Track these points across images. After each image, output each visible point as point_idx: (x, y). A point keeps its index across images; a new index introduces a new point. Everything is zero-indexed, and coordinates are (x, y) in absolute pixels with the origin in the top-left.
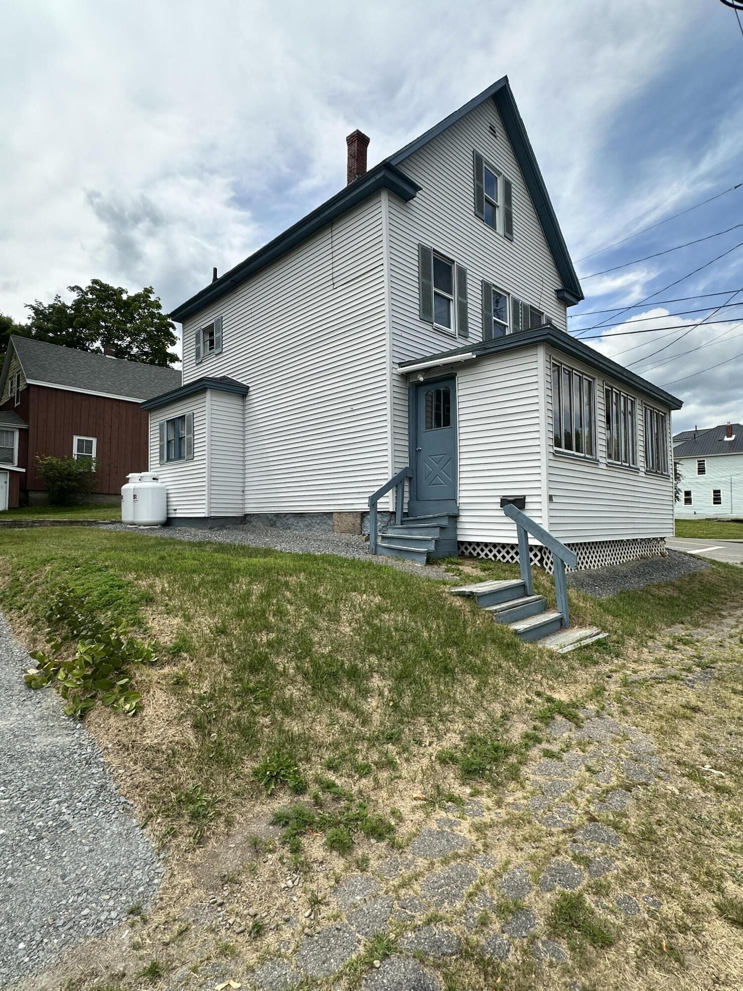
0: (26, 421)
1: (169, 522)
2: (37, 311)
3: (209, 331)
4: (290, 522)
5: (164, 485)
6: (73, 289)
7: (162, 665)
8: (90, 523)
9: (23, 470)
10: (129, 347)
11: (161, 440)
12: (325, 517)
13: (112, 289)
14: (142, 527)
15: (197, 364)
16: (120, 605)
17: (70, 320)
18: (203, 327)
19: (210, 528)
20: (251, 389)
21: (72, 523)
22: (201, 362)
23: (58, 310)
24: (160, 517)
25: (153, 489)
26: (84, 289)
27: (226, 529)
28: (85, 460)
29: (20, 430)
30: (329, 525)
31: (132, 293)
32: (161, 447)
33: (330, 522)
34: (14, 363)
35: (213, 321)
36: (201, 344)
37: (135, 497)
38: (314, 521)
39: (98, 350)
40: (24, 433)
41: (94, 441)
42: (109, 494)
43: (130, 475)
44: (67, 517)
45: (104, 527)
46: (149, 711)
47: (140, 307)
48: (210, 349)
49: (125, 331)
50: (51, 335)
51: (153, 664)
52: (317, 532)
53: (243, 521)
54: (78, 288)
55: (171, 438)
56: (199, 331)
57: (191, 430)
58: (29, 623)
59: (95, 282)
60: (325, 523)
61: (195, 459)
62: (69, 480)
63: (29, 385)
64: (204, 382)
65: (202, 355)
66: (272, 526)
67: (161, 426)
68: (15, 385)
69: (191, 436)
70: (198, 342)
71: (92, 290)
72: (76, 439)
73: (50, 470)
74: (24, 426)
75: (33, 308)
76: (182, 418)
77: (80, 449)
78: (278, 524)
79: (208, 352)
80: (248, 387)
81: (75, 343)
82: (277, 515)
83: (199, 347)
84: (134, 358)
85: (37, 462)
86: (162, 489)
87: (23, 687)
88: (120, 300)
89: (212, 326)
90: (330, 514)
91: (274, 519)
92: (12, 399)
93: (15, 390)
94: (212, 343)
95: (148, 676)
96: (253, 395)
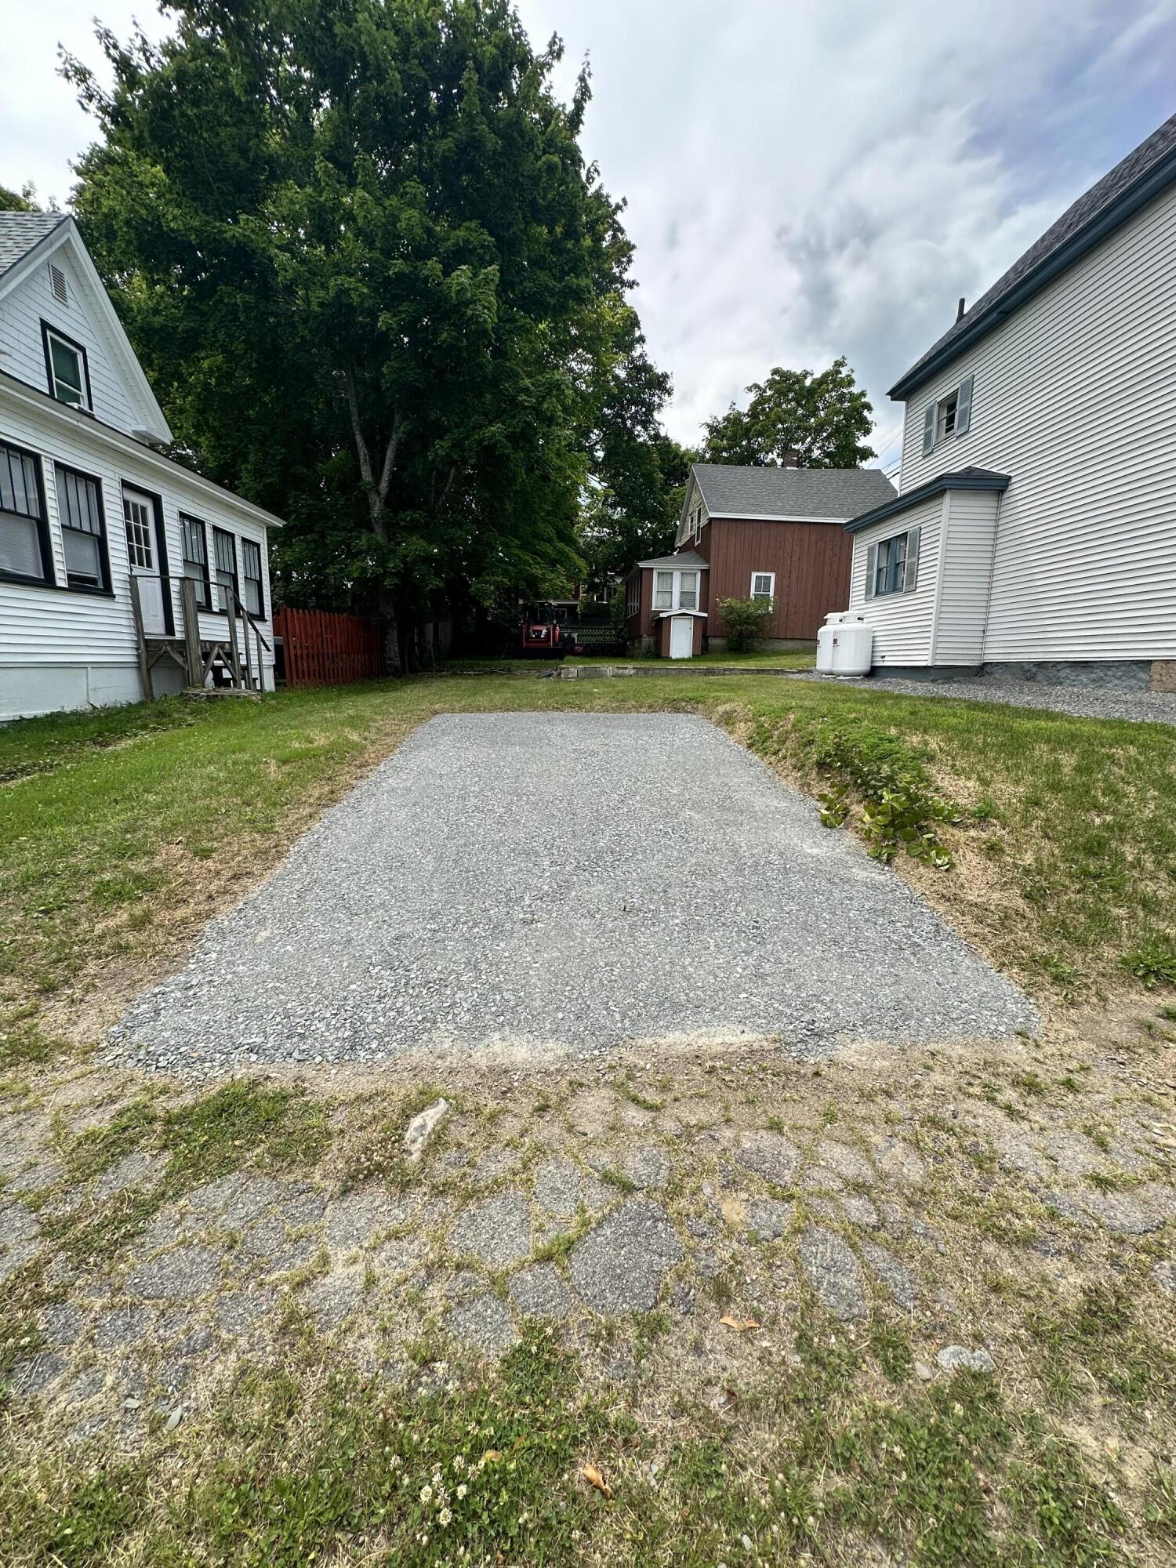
0: (707, 560)
1: (873, 672)
2: (713, 429)
3: (950, 404)
4: (1062, 674)
5: (870, 625)
6: (750, 389)
7: (967, 828)
8: (777, 672)
9: (705, 615)
10: (809, 450)
11: (870, 567)
12: (1134, 667)
13: (794, 375)
14: (842, 678)
15: (924, 457)
16: (898, 759)
17: (747, 432)
18: (939, 400)
19: (933, 681)
20: (1013, 480)
21: (759, 671)
22: (931, 453)
23: (734, 421)
24: (864, 667)
25: (857, 631)
26: (762, 385)
27: (955, 682)
28: (763, 599)
29: (702, 570)
30: (1139, 680)
31: (818, 375)
32: (869, 578)
33: (1144, 676)
34: (695, 496)
35: (958, 386)
36: (934, 427)
37: (835, 641)
38: (1110, 673)
39: (773, 462)
40: (705, 573)
41: (773, 576)
42: (785, 639)
43: (829, 616)
44: (752, 664)
45: (791, 676)
46: (962, 869)
47: (828, 391)
48: (947, 431)
49: (807, 429)
50: (724, 454)
51: (954, 825)
52: (1113, 690)
53: (981, 671)
54: (756, 386)
55: (883, 564)
56: (932, 407)
57: (915, 552)
58: (795, 767)
59: (776, 372)
60: (1134, 677)
61: (918, 590)
62: (748, 624)
63: (711, 520)
64: (944, 482)
65: (933, 441)
66: (1028, 679)
67: (871, 551)
68: (696, 522)
69: (915, 559)
70: (928, 423)
71: (771, 383)
72: (754, 575)
73: (731, 613)
74: (705, 567)
75: (708, 425)
76: (903, 536)
77: (757, 588)
78: (1040, 677)
79: (944, 435)
80: (1010, 477)
81: (749, 458)
82: (1040, 665)
83: (931, 431)
84: (816, 464)
85: (716, 604)
86: (868, 631)
87: (820, 825)
88: (802, 388)
89: (955, 393)
90: (1146, 664)
91: (1034, 670)
92: (693, 537)
93: (695, 528)
94: (951, 420)
95: (953, 835)
96: (1016, 489)
